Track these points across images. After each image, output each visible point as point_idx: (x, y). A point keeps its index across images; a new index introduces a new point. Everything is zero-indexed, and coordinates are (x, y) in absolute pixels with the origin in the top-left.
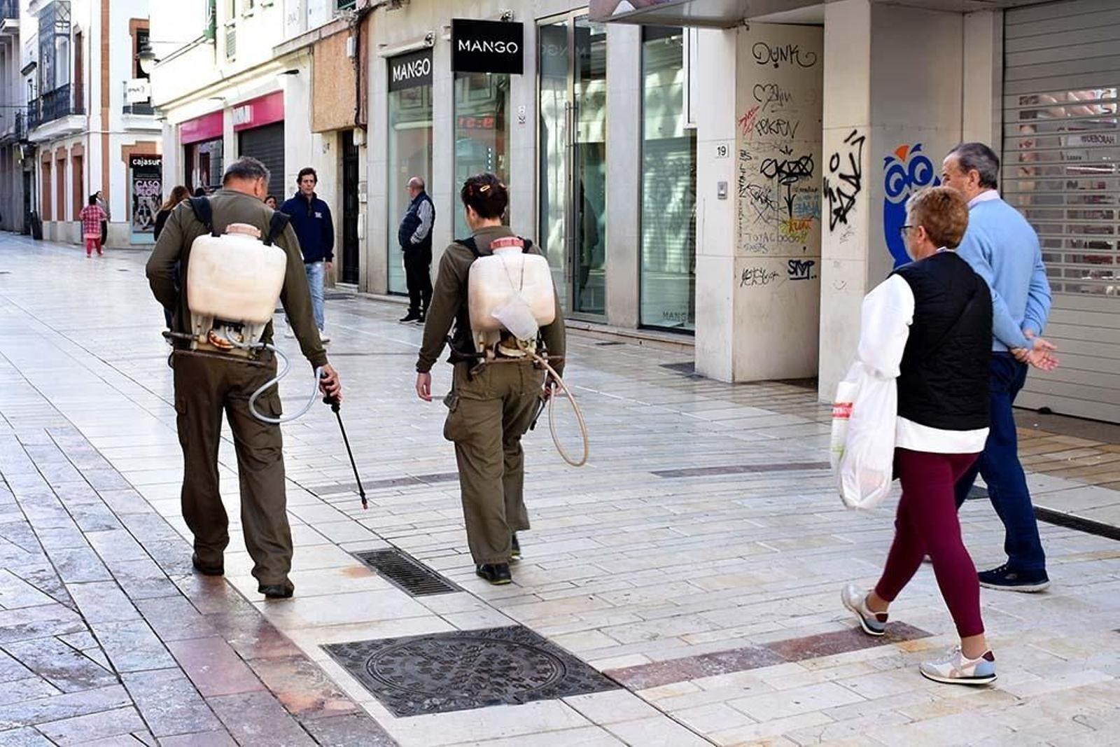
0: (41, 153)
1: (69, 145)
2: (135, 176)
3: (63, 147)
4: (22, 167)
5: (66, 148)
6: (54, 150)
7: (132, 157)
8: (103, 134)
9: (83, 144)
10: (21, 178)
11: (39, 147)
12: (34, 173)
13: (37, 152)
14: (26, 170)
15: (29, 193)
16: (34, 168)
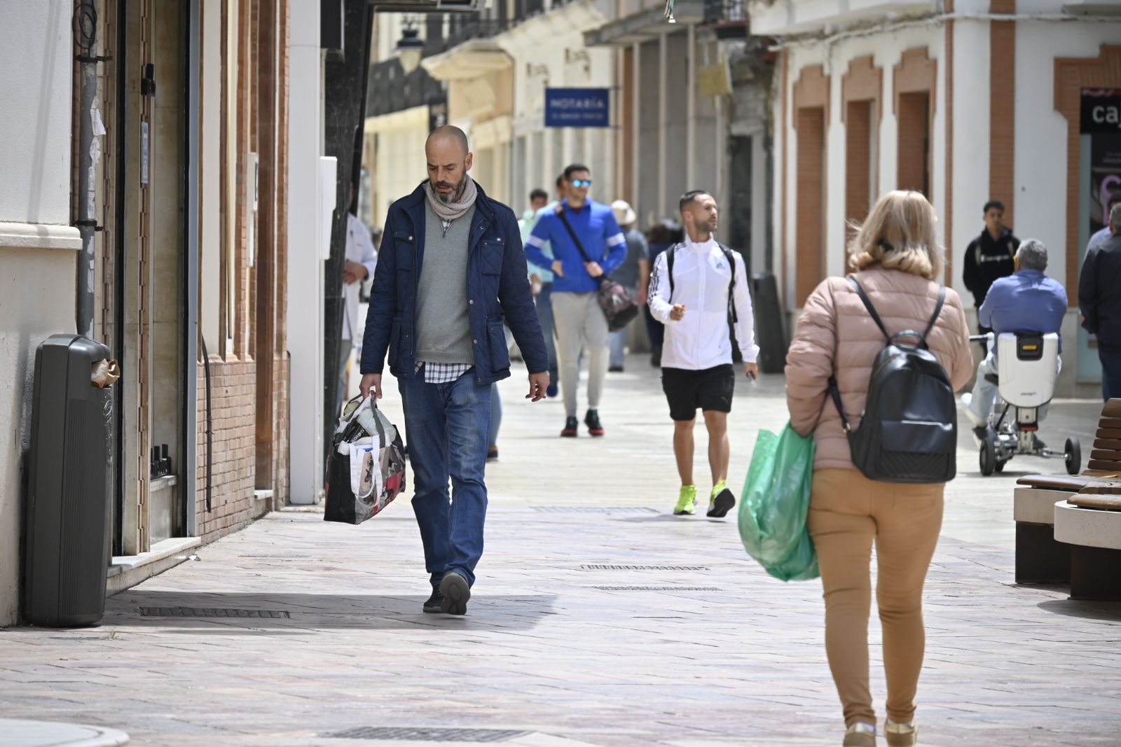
0: (793, 76)
1: (888, 52)
2: (1096, 160)
3: (871, 59)
4: (721, 122)
5: (878, 62)
6: (838, 70)
7: (1087, 103)
8: (994, 23)
9: (932, 54)
10: (721, 159)
11: (786, 54)
12: (768, 143)
13: (778, 72)
14: (738, 130)
15: (747, 214)
16: (768, 124)
